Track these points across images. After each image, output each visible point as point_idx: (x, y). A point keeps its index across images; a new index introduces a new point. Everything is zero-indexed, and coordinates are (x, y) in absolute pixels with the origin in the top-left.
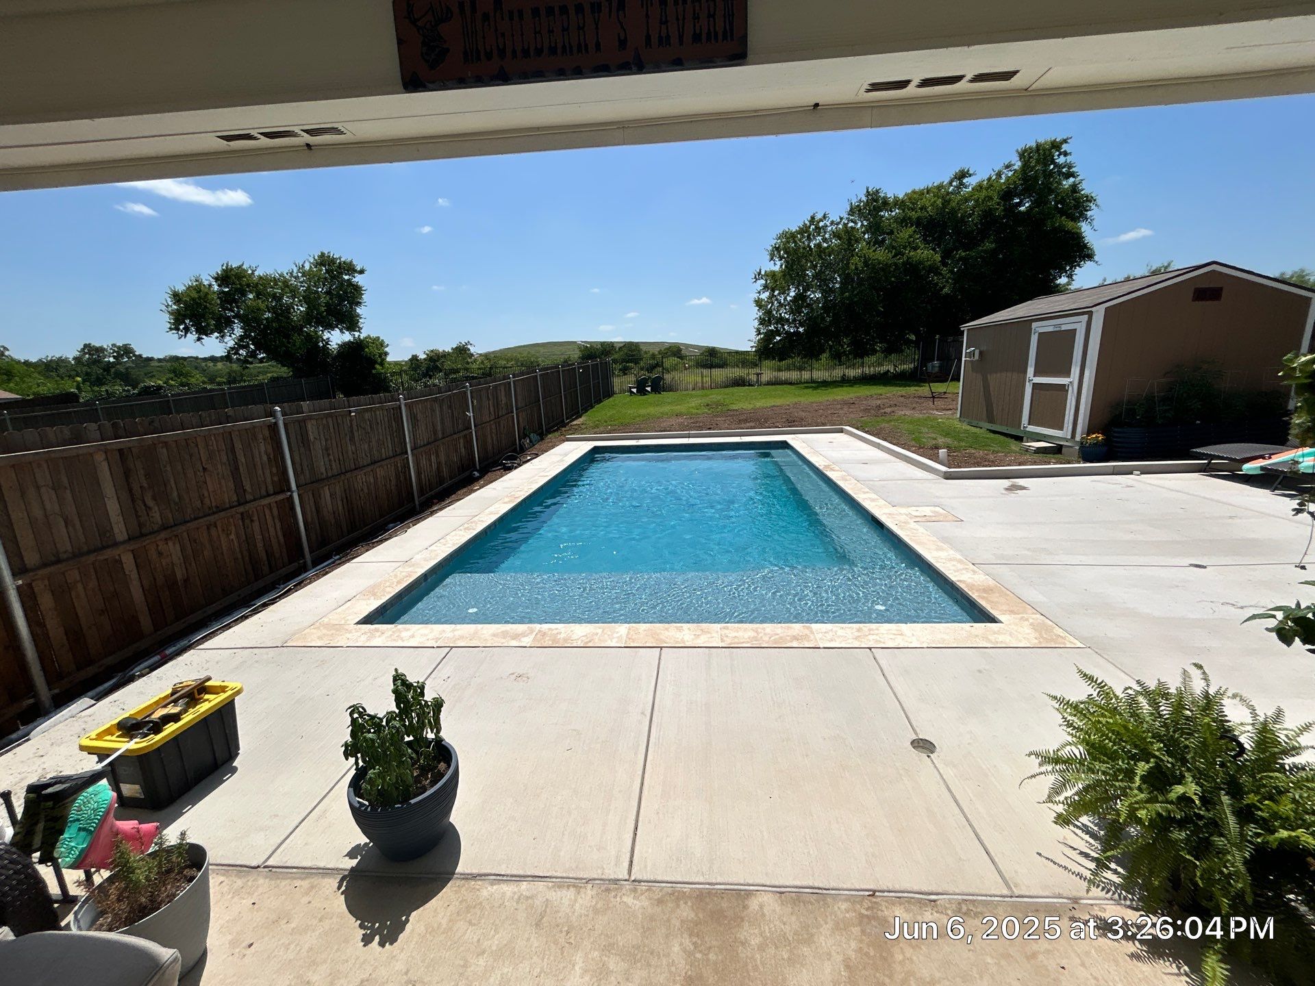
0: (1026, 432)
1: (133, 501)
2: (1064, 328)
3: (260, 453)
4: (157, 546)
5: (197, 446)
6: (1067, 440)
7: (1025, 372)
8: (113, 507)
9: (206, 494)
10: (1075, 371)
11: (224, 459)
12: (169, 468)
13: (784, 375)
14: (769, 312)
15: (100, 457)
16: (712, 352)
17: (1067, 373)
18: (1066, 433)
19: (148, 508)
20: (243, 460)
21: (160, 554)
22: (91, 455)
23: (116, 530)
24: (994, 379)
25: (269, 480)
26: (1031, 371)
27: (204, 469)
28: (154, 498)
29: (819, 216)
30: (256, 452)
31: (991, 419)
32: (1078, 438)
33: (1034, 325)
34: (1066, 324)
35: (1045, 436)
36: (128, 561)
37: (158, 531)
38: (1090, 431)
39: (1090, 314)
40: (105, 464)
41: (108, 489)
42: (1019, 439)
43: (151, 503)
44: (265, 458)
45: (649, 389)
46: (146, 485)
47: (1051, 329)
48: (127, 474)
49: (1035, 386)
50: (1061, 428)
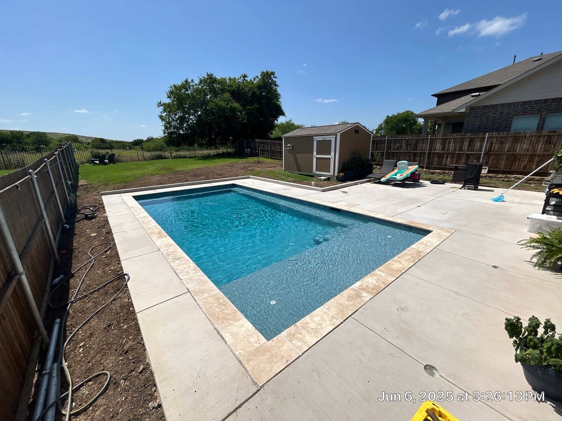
0: (315, 174)
2: (327, 139)
6: (331, 176)
7: (313, 153)
10: (333, 153)
13: (182, 153)
14: (169, 123)
16: (102, 141)
17: (330, 154)
18: (331, 173)
24: (299, 156)
26: (315, 153)
29: (190, 80)
31: (299, 170)
32: (336, 175)
33: (314, 137)
34: (328, 138)
35: (323, 175)
38: (339, 172)
39: (336, 135)
42: (313, 176)
45: (107, 161)
47: (322, 139)
49: (317, 158)
50: (329, 172)
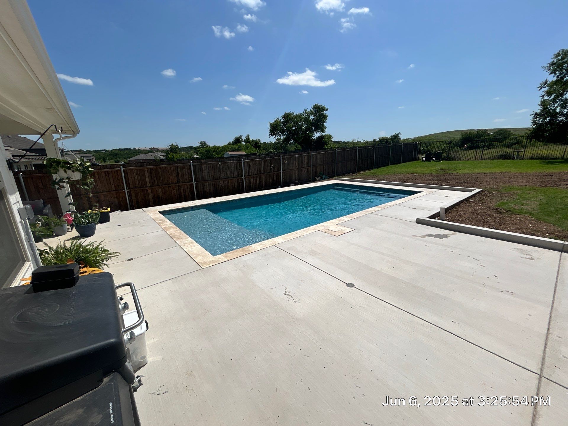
1: (152, 179)
3: (185, 172)
4: (156, 189)
5: (168, 169)
8: (147, 180)
9: (169, 180)
11: (175, 172)
12: (160, 173)
15: (146, 170)
19: (155, 181)
20: (180, 173)
21: (156, 191)
22: (144, 169)
23: (148, 184)
25: (187, 178)
27: (169, 174)
28: (156, 179)
30: (184, 172)
36: (150, 191)
37: (156, 186)
40: (147, 171)
41: (147, 176)
43: (156, 180)
44: (187, 173)
46: (155, 176)
48: (151, 173)
